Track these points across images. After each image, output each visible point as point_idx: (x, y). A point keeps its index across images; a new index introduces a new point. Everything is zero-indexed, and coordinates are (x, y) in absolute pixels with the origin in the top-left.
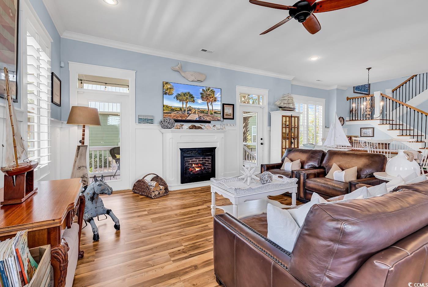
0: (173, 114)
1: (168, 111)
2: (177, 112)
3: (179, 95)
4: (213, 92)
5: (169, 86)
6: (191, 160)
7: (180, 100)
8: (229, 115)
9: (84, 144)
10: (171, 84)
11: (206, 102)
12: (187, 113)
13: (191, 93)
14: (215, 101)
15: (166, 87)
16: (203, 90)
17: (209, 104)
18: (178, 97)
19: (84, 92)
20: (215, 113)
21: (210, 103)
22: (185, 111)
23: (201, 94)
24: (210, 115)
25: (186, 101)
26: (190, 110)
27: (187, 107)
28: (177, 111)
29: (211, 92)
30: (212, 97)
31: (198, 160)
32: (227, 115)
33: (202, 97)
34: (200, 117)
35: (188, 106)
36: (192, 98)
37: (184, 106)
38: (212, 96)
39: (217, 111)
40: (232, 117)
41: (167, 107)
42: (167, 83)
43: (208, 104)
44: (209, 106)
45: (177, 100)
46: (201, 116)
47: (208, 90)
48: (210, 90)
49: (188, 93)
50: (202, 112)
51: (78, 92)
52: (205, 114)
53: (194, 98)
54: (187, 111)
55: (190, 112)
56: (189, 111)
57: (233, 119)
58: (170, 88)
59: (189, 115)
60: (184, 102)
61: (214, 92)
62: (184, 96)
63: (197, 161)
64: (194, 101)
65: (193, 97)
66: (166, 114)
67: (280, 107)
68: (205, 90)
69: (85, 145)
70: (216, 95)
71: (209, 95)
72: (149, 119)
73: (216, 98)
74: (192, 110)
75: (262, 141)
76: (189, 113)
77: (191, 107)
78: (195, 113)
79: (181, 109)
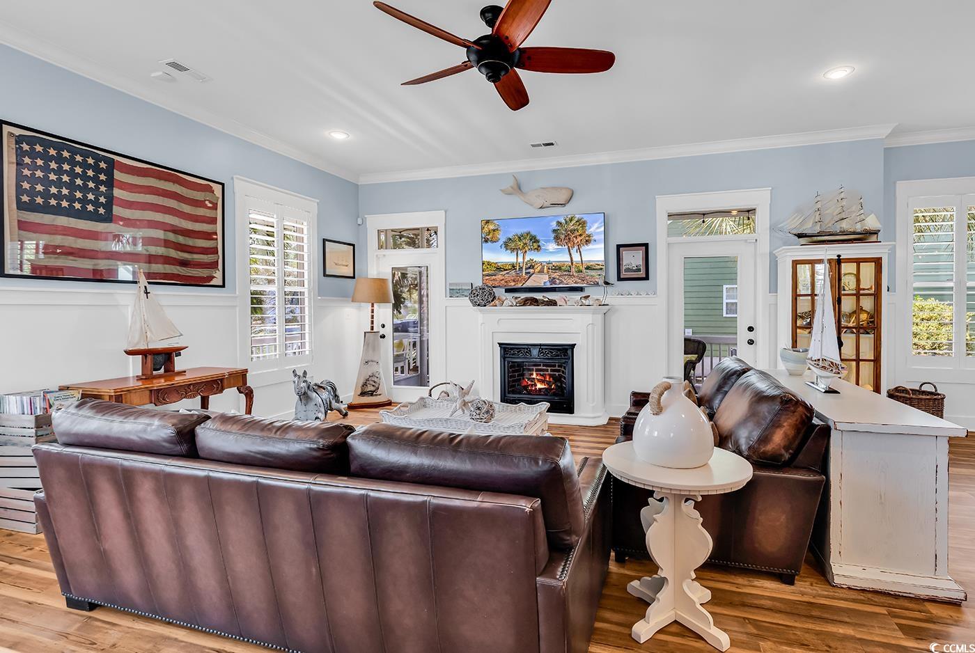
0: (499, 277)
1: (490, 272)
2: (507, 273)
3: (510, 239)
4: (582, 223)
5: (492, 227)
6: (534, 368)
7: (512, 250)
8: (635, 271)
9: (373, 330)
10: (495, 222)
11: (566, 247)
12: (527, 273)
13: (533, 233)
14: (588, 242)
15: (486, 229)
16: (559, 223)
17: (573, 251)
18: (509, 245)
19: (384, 255)
20: (588, 268)
21: (576, 247)
22: (521, 269)
23: (554, 231)
24: (576, 274)
25: (524, 251)
26: (532, 267)
27: (526, 261)
28: (506, 270)
29: (578, 223)
30: (580, 235)
31: (549, 369)
32: (628, 270)
33: (557, 238)
34: (553, 281)
35: (527, 259)
36: (535, 242)
37: (520, 260)
38: (580, 232)
39: (591, 263)
40: (642, 274)
41: (489, 264)
42: (488, 222)
43: (571, 250)
44: (573, 255)
45: (507, 249)
46: (554, 278)
47: (571, 220)
48: (576, 219)
49: (527, 235)
50: (558, 268)
51: (377, 256)
52: (565, 273)
53: (539, 242)
54: (526, 269)
55: (531, 271)
56: (529, 268)
57: (647, 278)
58: (494, 230)
59: (530, 276)
60: (519, 252)
61: (584, 223)
62: (520, 239)
63: (547, 370)
64: (538, 248)
65: (537, 241)
66: (487, 278)
67: (800, 236)
68: (563, 221)
69: (375, 330)
70: (590, 228)
71: (573, 231)
72: (465, 290)
73: (589, 236)
74: (536, 266)
75: (751, 335)
76: (529, 273)
77: (532, 260)
78: (541, 272)
79: (514, 267)
